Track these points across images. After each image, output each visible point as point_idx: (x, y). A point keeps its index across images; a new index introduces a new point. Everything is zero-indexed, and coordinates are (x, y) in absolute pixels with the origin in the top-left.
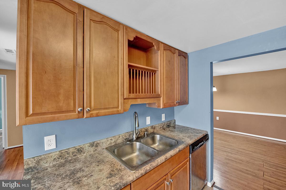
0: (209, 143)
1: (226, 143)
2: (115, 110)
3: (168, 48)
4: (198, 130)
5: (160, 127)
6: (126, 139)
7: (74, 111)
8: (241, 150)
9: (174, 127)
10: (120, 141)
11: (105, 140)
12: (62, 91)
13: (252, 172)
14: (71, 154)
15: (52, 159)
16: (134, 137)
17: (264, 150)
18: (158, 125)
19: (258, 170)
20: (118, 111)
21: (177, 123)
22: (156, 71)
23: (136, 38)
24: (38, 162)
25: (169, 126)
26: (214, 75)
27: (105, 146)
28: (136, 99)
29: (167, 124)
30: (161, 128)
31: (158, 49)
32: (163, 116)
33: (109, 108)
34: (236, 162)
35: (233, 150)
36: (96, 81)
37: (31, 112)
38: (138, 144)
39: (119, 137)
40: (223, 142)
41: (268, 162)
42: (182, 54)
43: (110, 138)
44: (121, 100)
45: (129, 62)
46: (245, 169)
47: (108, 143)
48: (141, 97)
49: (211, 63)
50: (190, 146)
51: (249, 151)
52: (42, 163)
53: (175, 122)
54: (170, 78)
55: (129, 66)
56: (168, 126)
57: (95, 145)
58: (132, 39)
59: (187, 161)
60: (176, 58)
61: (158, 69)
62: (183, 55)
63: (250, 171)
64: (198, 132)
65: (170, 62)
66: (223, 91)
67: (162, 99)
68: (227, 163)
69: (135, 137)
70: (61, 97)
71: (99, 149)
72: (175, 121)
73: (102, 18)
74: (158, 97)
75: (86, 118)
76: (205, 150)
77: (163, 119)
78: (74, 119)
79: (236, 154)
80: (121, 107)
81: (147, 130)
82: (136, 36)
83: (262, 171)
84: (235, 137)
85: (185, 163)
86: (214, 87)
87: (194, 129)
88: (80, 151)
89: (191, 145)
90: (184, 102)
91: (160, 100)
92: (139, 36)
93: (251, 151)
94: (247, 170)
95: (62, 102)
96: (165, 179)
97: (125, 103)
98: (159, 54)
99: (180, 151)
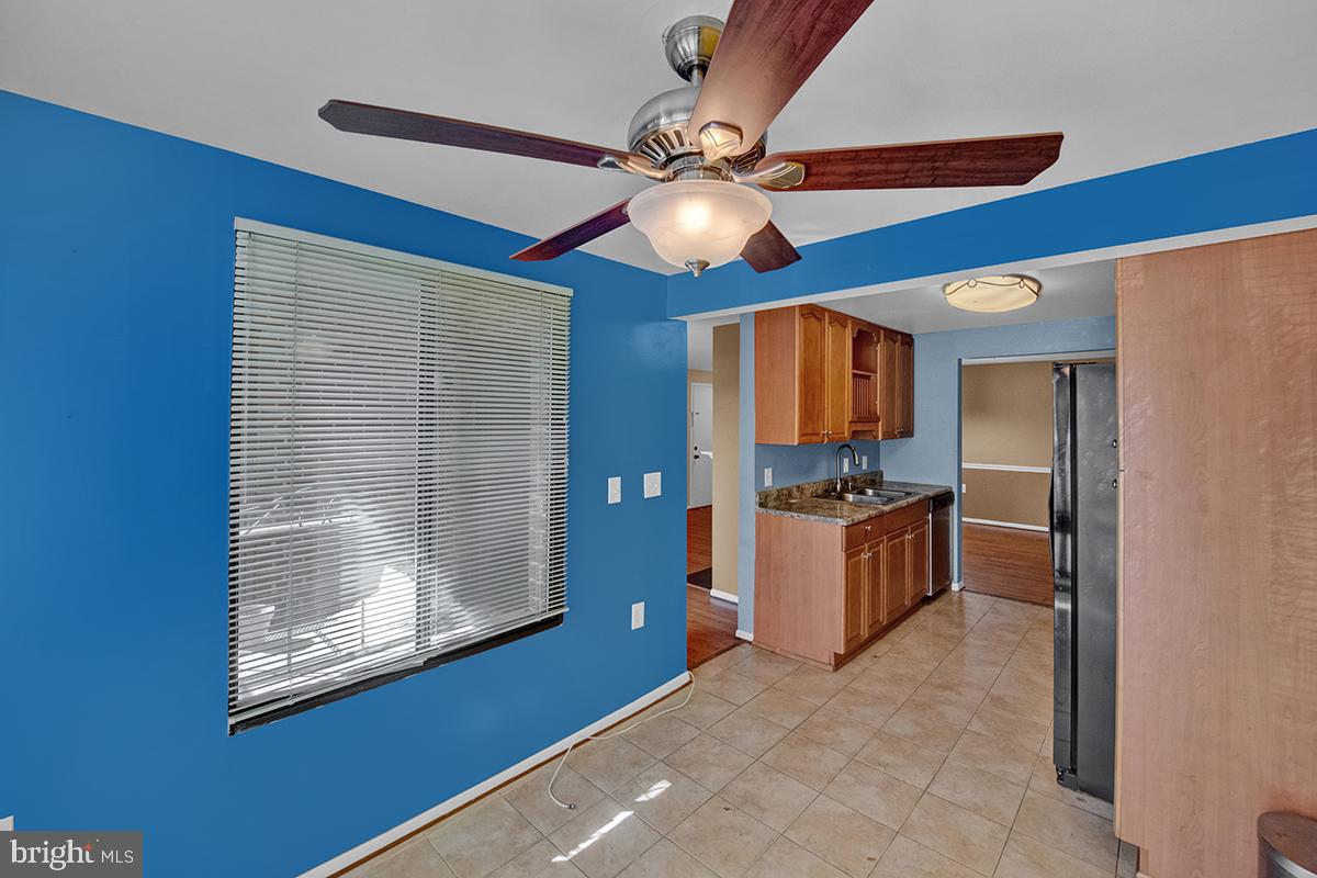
0: (954, 507)
3: (891, 334)
5: (861, 480)
12: (816, 412)
14: (784, 496)
18: (859, 476)
23: (860, 331)
25: (873, 481)
28: (858, 422)
29: (871, 478)
31: (879, 341)
39: (820, 485)
42: (905, 340)
44: (847, 425)
45: (853, 368)
49: (960, 360)
50: (929, 499)
54: (890, 387)
55: (854, 374)
58: (856, 336)
60: (898, 348)
61: (876, 374)
62: (907, 340)
65: (890, 359)
67: (880, 423)
69: (840, 488)
70: (816, 418)
74: (878, 420)
76: (948, 516)
85: (924, 524)
87: (926, 485)
88: (790, 492)
89: (931, 498)
90: (907, 432)
91: (877, 427)
92: (862, 328)
96: (906, 532)
97: (850, 427)
98: (878, 349)
99: (919, 500)
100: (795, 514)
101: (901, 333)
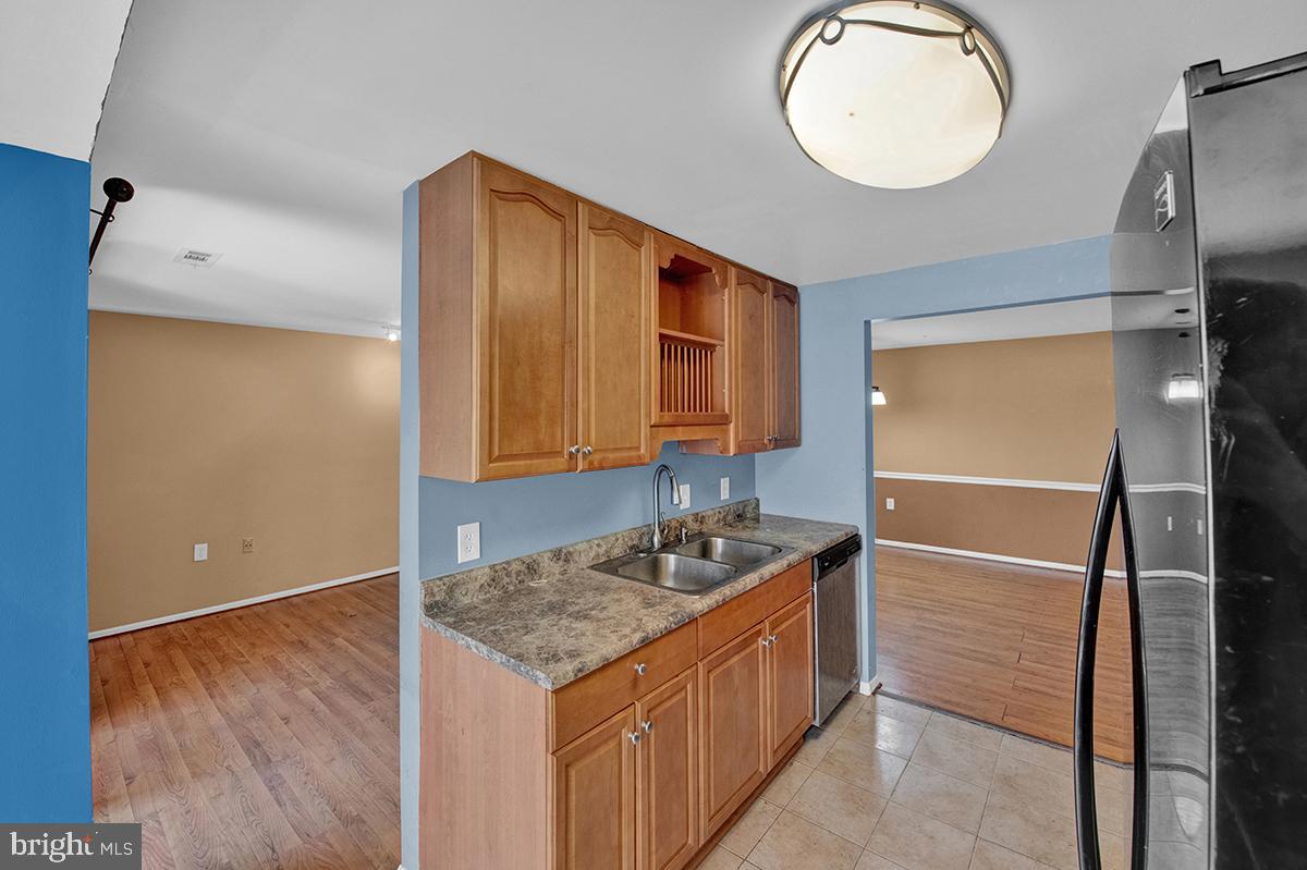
0: (862, 561)
1: (916, 583)
2: (633, 453)
3: (753, 279)
4: (831, 524)
5: (716, 518)
6: (631, 548)
7: (560, 453)
8: (962, 602)
9: (757, 520)
10: (617, 552)
11: (584, 546)
12: (543, 405)
13: (989, 655)
14: (514, 576)
15: (478, 585)
16: (656, 540)
17: (1031, 598)
18: (711, 512)
19: (1007, 650)
20: (639, 457)
21: (763, 510)
22: (714, 346)
23: (677, 260)
24: (451, 590)
25: (740, 517)
26: (875, 346)
27: (584, 560)
28: (675, 426)
29: (735, 512)
30: (718, 521)
31: (725, 284)
32: (725, 483)
33: (621, 449)
34: (944, 633)
35: (937, 604)
36: (598, 380)
37: (496, 452)
38: (672, 557)
39: (617, 540)
40: (907, 582)
41: (1038, 630)
42: (782, 293)
43: (596, 542)
44: (645, 430)
45: (660, 326)
46: (968, 649)
47: (592, 554)
48: (688, 421)
49: (867, 323)
50: (813, 558)
51: (987, 603)
52: (457, 593)
53: (758, 505)
54: (751, 365)
55: (662, 336)
56: (738, 516)
57: (563, 557)
58: (666, 265)
59: (807, 601)
60: (768, 302)
61: (723, 340)
62: (787, 294)
63: (983, 653)
64: (831, 528)
65: (753, 318)
66: (904, 402)
67: (732, 426)
68: (918, 638)
69: (659, 542)
70: (543, 421)
71: (572, 569)
72: (758, 501)
73: (609, 222)
74: (724, 421)
75: (581, 471)
76: (850, 579)
77: (725, 495)
78: (561, 472)
79: (946, 614)
80: (646, 450)
81: (682, 524)
82: (676, 256)
83: (1015, 650)
84: (948, 566)
85: (802, 606)
86: (877, 389)
87: (819, 522)
88: (532, 568)
89: (816, 556)
90: (788, 439)
91: (726, 432)
92: (682, 253)
93: (992, 604)
94: (975, 651)
95: (544, 430)
96: (759, 633)
97: (652, 437)
98: (726, 298)
99: (790, 567)
100: (473, 643)
101: (772, 279)
